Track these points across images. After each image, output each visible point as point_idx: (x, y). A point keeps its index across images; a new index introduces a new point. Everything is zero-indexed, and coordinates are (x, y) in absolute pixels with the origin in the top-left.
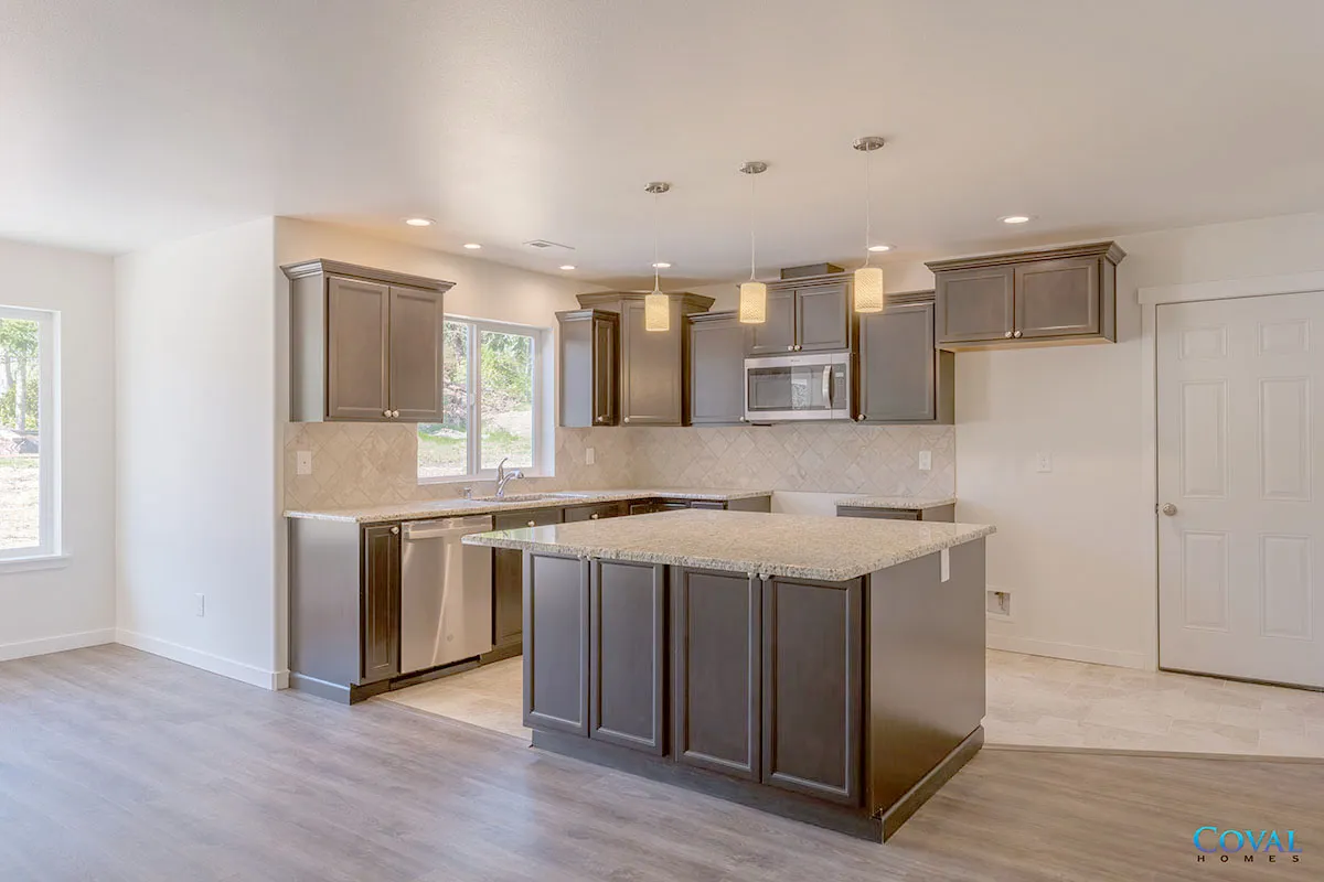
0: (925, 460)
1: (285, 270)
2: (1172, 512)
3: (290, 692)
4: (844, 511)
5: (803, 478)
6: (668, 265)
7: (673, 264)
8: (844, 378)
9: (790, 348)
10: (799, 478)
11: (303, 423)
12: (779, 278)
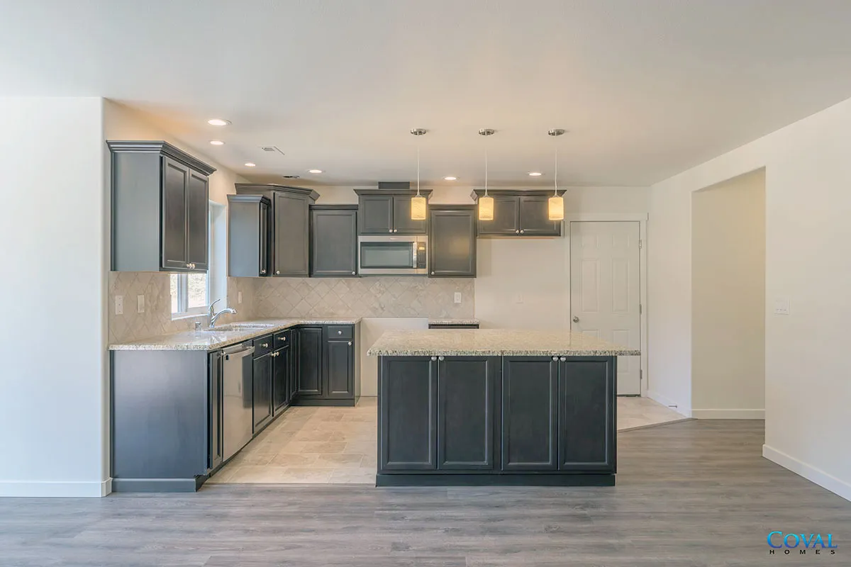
0: (458, 297)
1: (109, 143)
2: (576, 321)
3: (114, 495)
4: (432, 326)
5: (382, 308)
6: (320, 172)
7: (324, 171)
8: (425, 251)
9: (391, 231)
10: (380, 309)
11: (118, 272)
12: (377, 188)
